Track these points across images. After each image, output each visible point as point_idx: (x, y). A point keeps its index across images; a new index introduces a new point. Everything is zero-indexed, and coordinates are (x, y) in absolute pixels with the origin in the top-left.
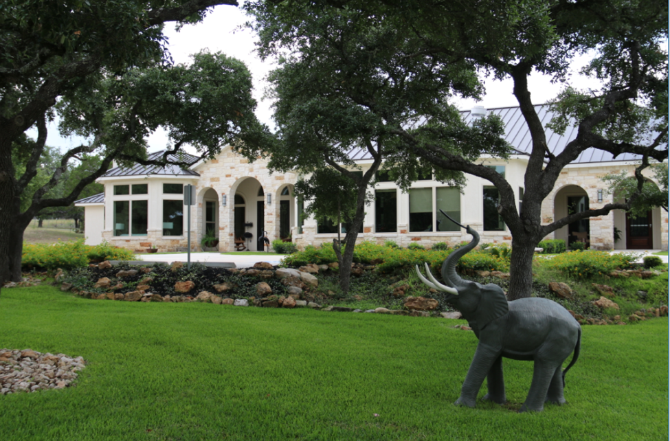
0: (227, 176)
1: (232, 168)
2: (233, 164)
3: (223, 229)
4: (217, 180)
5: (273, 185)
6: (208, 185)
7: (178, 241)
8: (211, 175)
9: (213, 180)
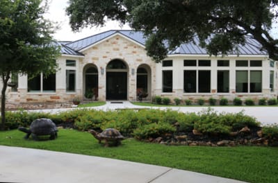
0: (104, 57)
1: (108, 53)
2: (108, 51)
3: (101, 88)
4: (97, 59)
5: (135, 64)
6: (90, 61)
7: (74, 95)
8: (92, 56)
9: (93, 59)
